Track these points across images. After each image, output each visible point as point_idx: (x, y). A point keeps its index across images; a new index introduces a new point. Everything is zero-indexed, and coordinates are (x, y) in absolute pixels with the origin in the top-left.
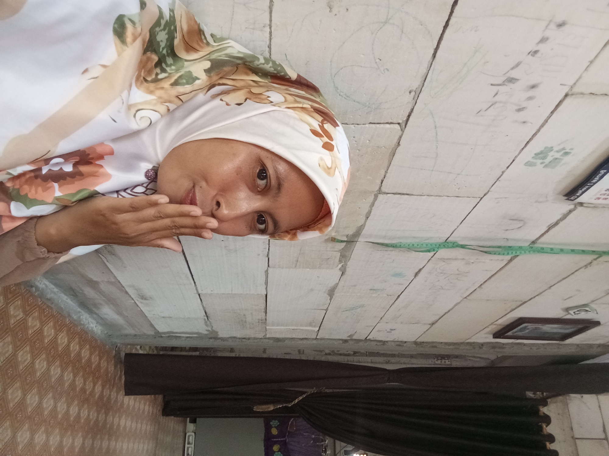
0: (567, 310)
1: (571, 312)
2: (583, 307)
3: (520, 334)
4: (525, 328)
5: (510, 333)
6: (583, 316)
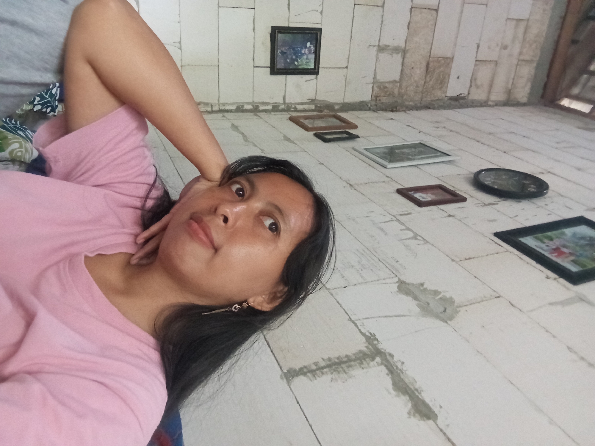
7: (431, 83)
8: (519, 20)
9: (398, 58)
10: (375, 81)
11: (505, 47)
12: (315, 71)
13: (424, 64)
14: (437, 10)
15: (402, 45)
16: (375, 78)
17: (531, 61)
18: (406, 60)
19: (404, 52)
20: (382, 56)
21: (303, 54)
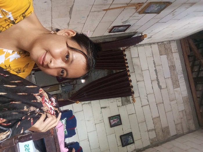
0: (123, 23)
1: (124, 23)
2: (126, 21)
3: (115, 31)
4: (115, 29)
5: (112, 31)
6: (127, 24)
7: (165, 134)
8: (182, 111)
9: (154, 132)
10: (150, 139)
11: (182, 118)
12: (133, 142)
13: (161, 130)
14: (159, 117)
15: (154, 128)
16: (149, 138)
17: (191, 119)
18: (156, 131)
19: (155, 130)
20: (150, 133)
21: (129, 140)
